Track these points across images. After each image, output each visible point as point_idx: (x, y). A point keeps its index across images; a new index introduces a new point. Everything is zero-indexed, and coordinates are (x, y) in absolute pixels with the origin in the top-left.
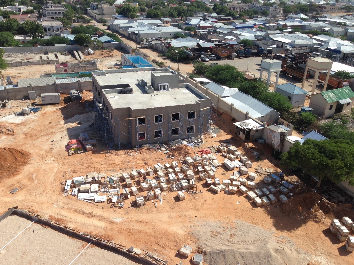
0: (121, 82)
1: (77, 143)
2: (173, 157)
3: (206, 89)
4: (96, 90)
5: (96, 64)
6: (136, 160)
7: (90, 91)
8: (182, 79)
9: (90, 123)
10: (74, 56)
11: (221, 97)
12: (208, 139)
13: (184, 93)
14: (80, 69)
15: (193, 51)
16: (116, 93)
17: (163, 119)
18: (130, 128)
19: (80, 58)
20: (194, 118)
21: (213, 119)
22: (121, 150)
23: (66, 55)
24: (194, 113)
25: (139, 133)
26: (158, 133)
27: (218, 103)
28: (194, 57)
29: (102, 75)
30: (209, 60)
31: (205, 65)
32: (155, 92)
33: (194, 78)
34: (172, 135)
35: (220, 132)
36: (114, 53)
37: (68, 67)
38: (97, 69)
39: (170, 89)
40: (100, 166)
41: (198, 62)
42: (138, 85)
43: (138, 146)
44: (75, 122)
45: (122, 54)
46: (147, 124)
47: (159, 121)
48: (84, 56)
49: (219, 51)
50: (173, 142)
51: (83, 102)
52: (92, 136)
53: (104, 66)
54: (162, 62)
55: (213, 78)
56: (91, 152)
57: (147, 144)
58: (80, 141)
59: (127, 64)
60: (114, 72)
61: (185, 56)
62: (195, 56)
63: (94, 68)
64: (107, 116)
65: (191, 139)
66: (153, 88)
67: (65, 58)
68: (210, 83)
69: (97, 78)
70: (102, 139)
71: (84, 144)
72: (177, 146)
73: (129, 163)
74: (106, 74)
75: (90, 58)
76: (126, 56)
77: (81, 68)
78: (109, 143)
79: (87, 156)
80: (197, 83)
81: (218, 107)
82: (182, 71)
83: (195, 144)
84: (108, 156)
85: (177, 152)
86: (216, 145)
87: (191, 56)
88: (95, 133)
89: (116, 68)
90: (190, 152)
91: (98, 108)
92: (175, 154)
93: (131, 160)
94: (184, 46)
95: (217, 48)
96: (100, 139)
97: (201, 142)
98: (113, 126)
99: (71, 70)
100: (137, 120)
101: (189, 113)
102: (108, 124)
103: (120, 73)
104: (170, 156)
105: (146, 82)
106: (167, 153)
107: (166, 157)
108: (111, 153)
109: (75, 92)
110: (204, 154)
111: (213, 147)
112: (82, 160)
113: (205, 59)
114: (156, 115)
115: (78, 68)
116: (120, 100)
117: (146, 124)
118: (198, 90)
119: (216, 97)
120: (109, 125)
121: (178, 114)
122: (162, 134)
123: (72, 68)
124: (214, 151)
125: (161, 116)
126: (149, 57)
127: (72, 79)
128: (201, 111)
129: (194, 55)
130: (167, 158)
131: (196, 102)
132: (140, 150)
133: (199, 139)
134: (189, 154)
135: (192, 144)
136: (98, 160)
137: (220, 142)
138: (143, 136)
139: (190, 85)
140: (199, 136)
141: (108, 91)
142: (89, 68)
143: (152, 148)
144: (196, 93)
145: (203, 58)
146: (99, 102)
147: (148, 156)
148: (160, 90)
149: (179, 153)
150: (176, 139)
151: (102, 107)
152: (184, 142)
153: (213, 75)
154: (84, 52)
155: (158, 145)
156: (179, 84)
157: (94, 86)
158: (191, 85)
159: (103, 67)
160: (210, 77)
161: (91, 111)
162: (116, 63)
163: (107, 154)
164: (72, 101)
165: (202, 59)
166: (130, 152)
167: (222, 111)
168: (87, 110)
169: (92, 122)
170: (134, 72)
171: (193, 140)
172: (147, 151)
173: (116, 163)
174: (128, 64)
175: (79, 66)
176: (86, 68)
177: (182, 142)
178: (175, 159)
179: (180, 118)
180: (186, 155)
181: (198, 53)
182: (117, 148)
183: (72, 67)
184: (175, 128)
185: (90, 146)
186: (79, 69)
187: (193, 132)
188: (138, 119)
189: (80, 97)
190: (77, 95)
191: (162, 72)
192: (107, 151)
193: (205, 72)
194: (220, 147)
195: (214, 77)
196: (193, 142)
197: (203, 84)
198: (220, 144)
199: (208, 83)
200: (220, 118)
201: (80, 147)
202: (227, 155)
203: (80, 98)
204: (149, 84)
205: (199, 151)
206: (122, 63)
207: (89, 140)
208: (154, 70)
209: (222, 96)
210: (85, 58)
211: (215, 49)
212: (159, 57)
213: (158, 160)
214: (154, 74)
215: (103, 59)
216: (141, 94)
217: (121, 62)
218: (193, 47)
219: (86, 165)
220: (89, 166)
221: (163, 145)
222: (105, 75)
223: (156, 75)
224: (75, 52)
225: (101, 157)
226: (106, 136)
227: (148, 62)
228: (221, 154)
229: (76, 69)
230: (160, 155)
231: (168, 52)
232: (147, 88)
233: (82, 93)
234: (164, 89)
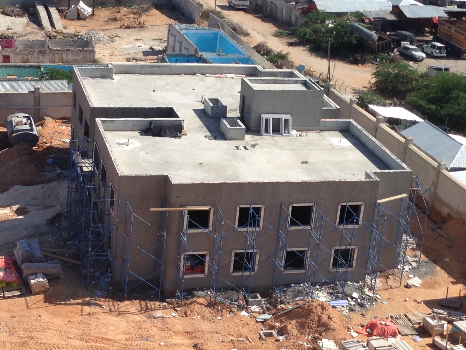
0: (154, 101)
1: (5, 269)
2: (282, 335)
3: (403, 140)
4: (81, 119)
5: (93, 47)
6: (168, 335)
7: (65, 120)
8: (334, 105)
9: (50, 213)
10: (35, 19)
11: (447, 169)
12: (395, 291)
13: (333, 148)
14: (47, 56)
15: (380, 27)
16: (133, 130)
17: (262, 219)
18: (163, 236)
19: (52, 25)
20: (357, 223)
21: (414, 233)
22: (129, 299)
23: (15, 16)
24: (357, 209)
25: (187, 253)
26: (243, 260)
27: (435, 185)
28: (378, 46)
29: (104, 77)
30: (424, 55)
31: (410, 71)
32: (248, 138)
33: (371, 106)
34: (286, 268)
35: (433, 273)
36: (149, 18)
37: (15, 50)
38: (95, 61)
39: (294, 132)
40: (63, 342)
41: (392, 60)
42: (201, 114)
43: (181, 292)
44: (9, 205)
45: (172, 21)
46: (214, 231)
47: (251, 225)
48: (63, 20)
49: (456, 31)
50: (285, 292)
51: (41, 149)
52: (52, 250)
53: (116, 53)
54: (284, 53)
55: (430, 109)
56: (41, 296)
57: (208, 289)
58: (15, 262)
59: (181, 51)
60: (139, 70)
61: (354, 42)
62: (384, 41)
63: (88, 55)
64: (102, 195)
65: (343, 285)
66: (243, 127)
67: (12, 23)
68: (418, 122)
69: (86, 86)
70: (79, 263)
71: (25, 272)
72: (297, 304)
73: (147, 340)
74: (114, 76)
75: (78, 29)
76: (181, 29)
77: (51, 56)
78: (97, 274)
79: (28, 308)
80: (379, 121)
81: (435, 196)
82: (339, 83)
83: (353, 303)
84: (89, 314)
85: (294, 322)
86: (415, 312)
87: (373, 40)
88: (61, 244)
89: (149, 62)
90: (333, 325)
91: (79, 169)
92: (289, 327)
93: (154, 331)
94: (354, 10)
95: (453, 23)
96: (73, 261)
97: (371, 300)
98: (115, 227)
99: (23, 58)
100: (186, 216)
101: (343, 207)
102: (101, 218)
103: (155, 76)
104: (274, 332)
105: (226, 107)
106: (264, 322)
107: (261, 333)
108: (100, 306)
109: (21, 122)
110: (378, 335)
111: (406, 316)
112: (14, 320)
113: (414, 52)
114: (242, 206)
115: (42, 52)
116: (142, 154)
117: (211, 228)
118: (377, 142)
119: (433, 167)
120: (103, 222)
121: (310, 208)
122: (257, 263)
123: (24, 52)
124: (409, 330)
125: (258, 210)
126: (247, 35)
127: (20, 83)
128: (379, 204)
129: (380, 39)
130: (263, 337)
131: (368, 176)
132: (186, 305)
133: (366, 290)
134: (330, 333)
135: (344, 302)
136: (59, 322)
137: (430, 304)
138: (199, 264)
139: (355, 124)
140: (368, 278)
141: (112, 125)
142: (71, 57)
143: (221, 303)
144: (370, 150)
145: (408, 49)
146: (85, 155)
147: (205, 326)
148: (264, 134)
149: (302, 326)
150: (298, 283)
151: (90, 169)
152: (320, 294)
153: (430, 101)
154: (65, 10)
155: (241, 296)
156: (322, 120)
157: (75, 106)
158: (359, 127)
159: (112, 54)
160: (421, 106)
161: (59, 178)
162: (151, 48)
163: (87, 309)
164: (10, 146)
165: (404, 51)
166: (155, 309)
167: (445, 211)
168: (49, 175)
169: (58, 209)
170: (194, 74)
171: (347, 290)
172: (207, 311)
173: (110, 337)
174: (184, 52)
175: (46, 47)
176: (64, 56)
177: (312, 293)
178: (286, 343)
179: (313, 220)
180: (321, 335)
181: (393, 35)
182: (120, 294)
183: (25, 50)
184: (295, 249)
185: (41, 280)
186: (44, 56)
187: (351, 266)
188: (190, 212)
189: (35, 135)
190: (27, 130)
191: (275, 82)
192: (88, 299)
193: (410, 91)
194: (429, 320)
195: (433, 107)
196: (346, 296)
197: (397, 124)
198: (430, 311)
199: (414, 123)
200: (438, 231)
201: (14, 279)
202: (448, 347)
203: (35, 139)
204: (234, 113)
205: (362, 326)
206: (166, 47)
207: (40, 261)
208: (253, 73)
209: (451, 166)
210: (65, 28)
211: (447, 25)
212: (276, 38)
213: (236, 339)
214: (250, 84)
215: (114, 32)
216: (207, 140)
217: (166, 45)
218: (382, 15)
219: (21, 333)
220: (32, 338)
221: (256, 297)
222: (111, 78)
223: (256, 87)
224: (41, 10)
225: (70, 314)
226: (92, 253)
227: (243, 50)
228: (429, 340)
229: (35, 55)
230: (243, 325)
231: (306, 24)
232: (226, 123)
233: (42, 125)
234: (277, 130)
